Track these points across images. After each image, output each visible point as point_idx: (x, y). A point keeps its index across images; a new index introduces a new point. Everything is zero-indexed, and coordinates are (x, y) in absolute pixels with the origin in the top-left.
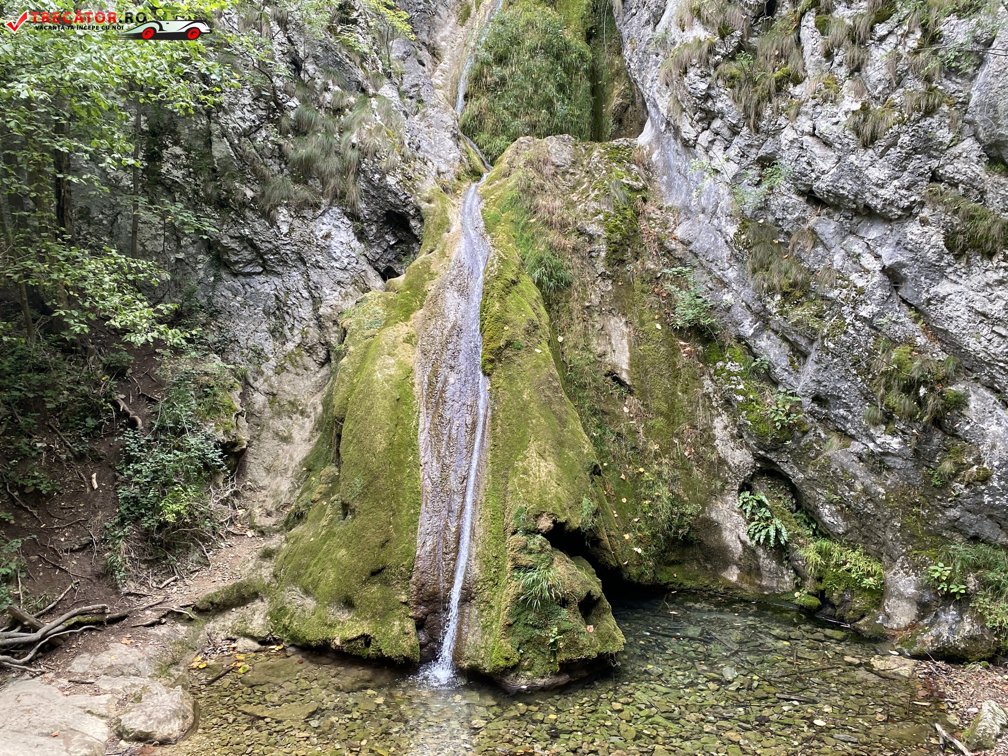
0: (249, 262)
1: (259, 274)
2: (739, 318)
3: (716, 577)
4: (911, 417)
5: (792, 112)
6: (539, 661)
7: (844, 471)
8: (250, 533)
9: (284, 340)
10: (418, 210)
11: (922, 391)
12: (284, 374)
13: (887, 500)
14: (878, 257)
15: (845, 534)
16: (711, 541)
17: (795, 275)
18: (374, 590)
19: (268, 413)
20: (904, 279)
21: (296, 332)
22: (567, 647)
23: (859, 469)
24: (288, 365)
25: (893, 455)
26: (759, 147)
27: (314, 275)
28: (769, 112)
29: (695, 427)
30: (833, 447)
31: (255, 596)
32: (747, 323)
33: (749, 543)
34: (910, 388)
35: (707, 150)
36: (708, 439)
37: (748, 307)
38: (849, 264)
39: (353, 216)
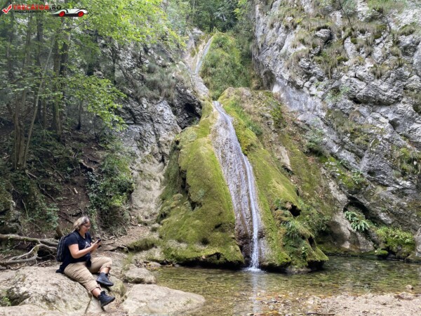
0: (128, 119)
1: (132, 124)
2: (331, 146)
3: (339, 248)
4: (413, 172)
5: (346, 70)
6: (298, 261)
7: (387, 199)
8: (139, 225)
9: (144, 151)
10: (199, 103)
11: (415, 163)
12: (145, 164)
13: (408, 207)
14: (387, 118)
15: (393, 223)
16: (336, 231)
17: (354, 126)
18: (218, 234)
19: (139, 178)
20: (398, 125)
21: (149, 148)
22: (309, 255)
23: (393, 197)
24: (146, 160)
25: (408, 188)
26: (332, 84)
27: (157, 126)
28: (336, 71)
29: (322, 186)
30: (380, 190)
31: (153, 245)
32: (335, 147)
33: (353, 230)
34: (410, 161)
35: (308, 88)
36: (329, 191)
37: (334, 141)
38: (375, 121)
39: (172, 105)
